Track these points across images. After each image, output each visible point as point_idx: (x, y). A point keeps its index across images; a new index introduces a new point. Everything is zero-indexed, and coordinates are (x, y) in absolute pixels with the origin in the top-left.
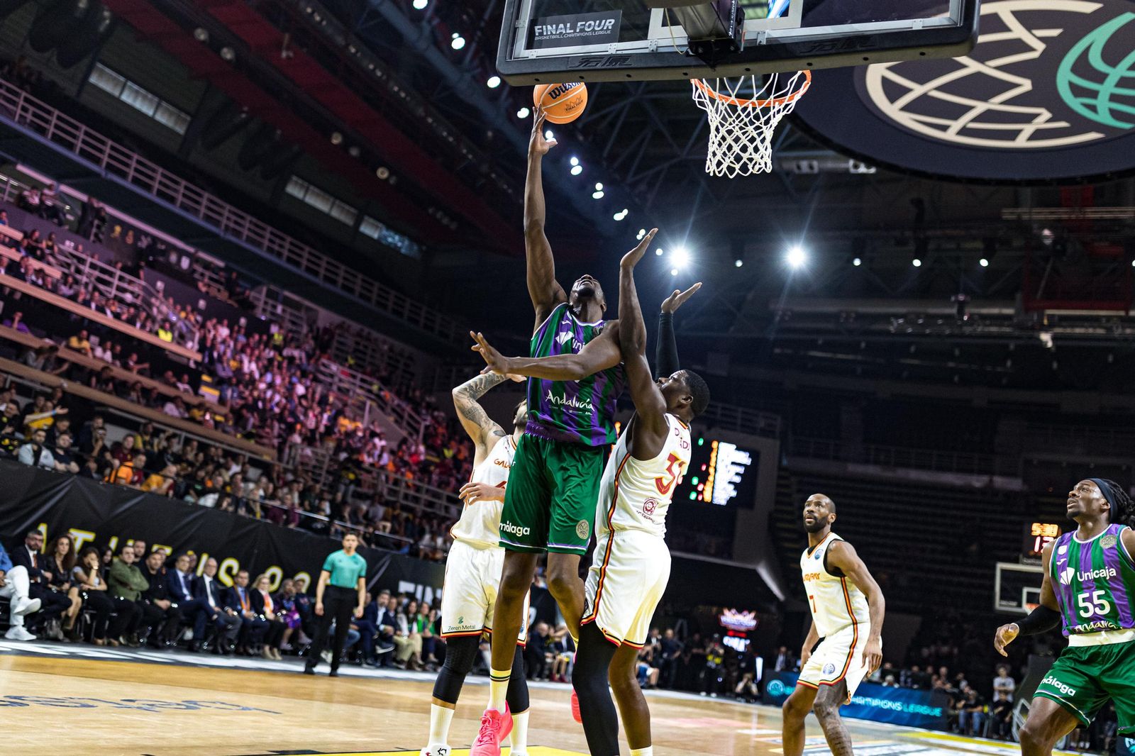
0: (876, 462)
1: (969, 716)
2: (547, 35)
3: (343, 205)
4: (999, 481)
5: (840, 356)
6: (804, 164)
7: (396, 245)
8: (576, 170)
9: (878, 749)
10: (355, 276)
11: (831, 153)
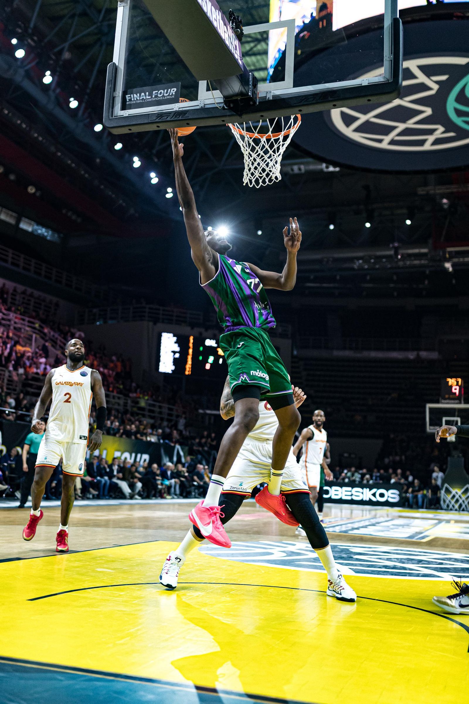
0: (351, 349)
1: (416, 497)
2: (134, 100)
3: (7, 211)
4: (424, 354)
5: (325, 285)
6: (296, 168)
7: (43, 235)
8: (155, 180)
9: (363, 522)
10: (19, 256)
11: (310, 160)
